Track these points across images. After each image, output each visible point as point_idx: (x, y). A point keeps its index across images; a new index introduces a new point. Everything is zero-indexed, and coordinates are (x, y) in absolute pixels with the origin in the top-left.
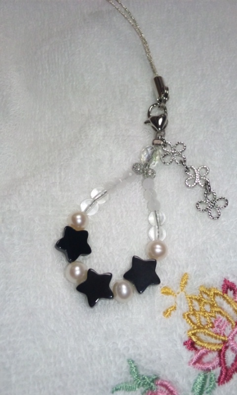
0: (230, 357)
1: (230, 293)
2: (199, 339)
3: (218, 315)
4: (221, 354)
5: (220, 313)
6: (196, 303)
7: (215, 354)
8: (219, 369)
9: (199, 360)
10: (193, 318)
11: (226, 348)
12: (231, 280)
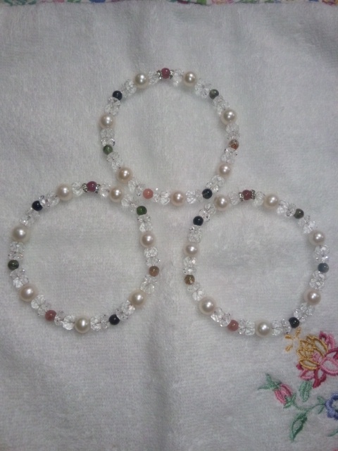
0: (320, 374)
1: (323, 339)
2: (304, 364)
3: (315, 351)
4: (315, 372)
5: (317, 349)
6: (304, 344)
7: (313, 372)
8: (313, 380)
9: (304, 374)
10: (302, 352)
11: (319, 369)
12: (324, 332)
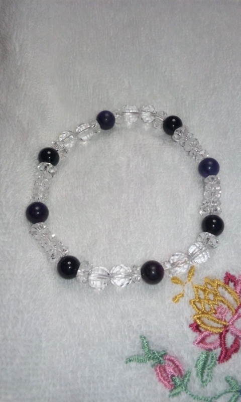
0: (230, 339)
1: (231, 284)
2: (203, 323)
4: (222, 336)
6: (201, 292)
8: (219, 350)
9: (202, 341)
10: (198, 305)
11: (227, 331)
